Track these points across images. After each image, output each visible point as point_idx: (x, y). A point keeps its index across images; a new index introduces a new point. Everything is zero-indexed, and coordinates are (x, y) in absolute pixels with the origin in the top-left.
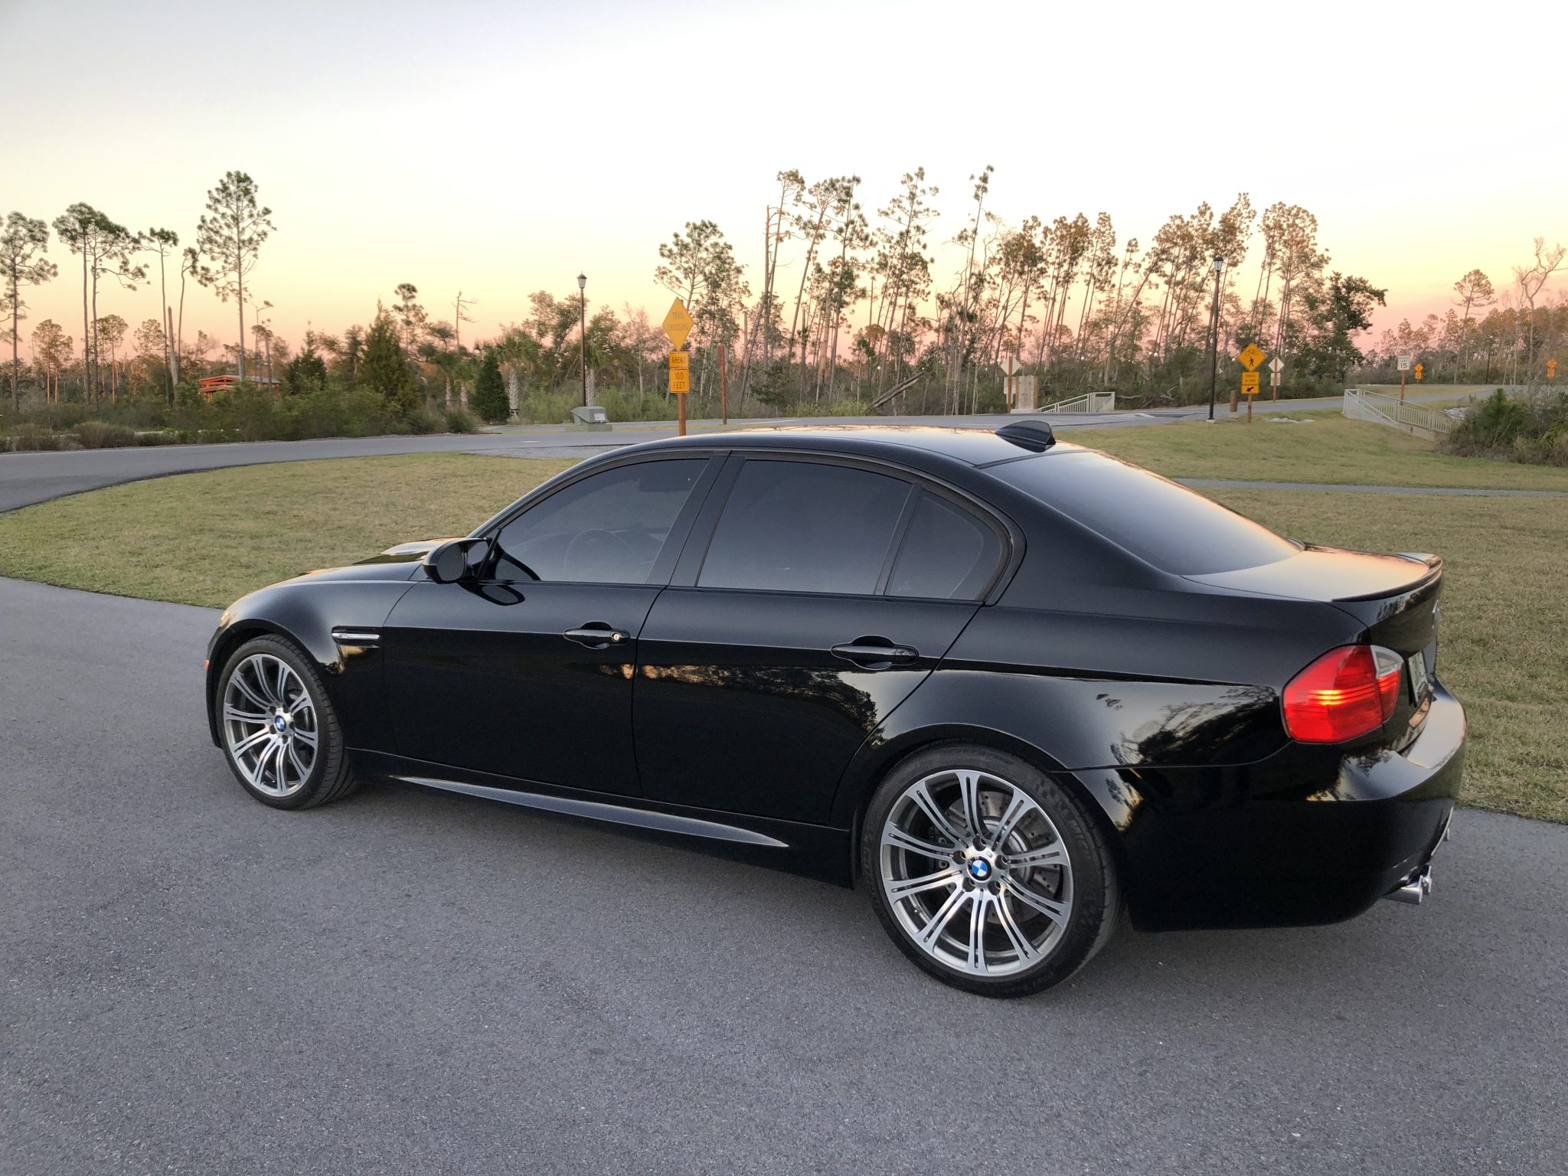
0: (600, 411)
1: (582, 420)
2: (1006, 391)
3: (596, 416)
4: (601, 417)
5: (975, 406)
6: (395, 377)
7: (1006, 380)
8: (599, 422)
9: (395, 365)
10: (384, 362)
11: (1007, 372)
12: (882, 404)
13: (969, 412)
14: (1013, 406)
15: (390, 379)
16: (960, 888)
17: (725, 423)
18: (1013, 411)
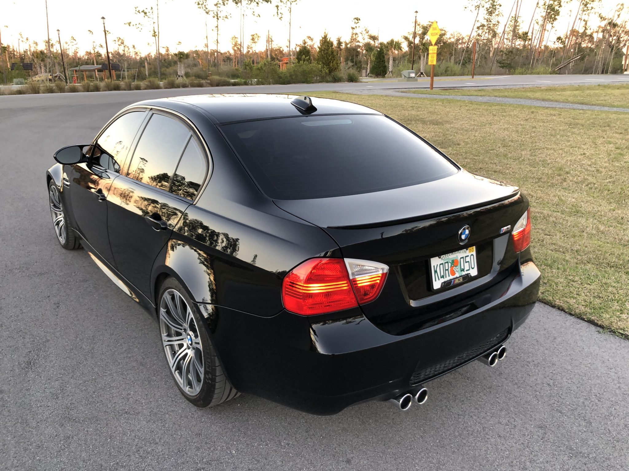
0: (413, 73)
1: (405, 76)
2: (623, 63)
3: (411, 74)
4: (413, 75)
5: (610, 69)
6: (330, 58)
7: (624, 57)
8: (412, 77)
9: (330, 53)
10: (326, 51)
11: (625, 53)
12: (560, 68)
13: (607, 73)
14: (626, 70)
15: (328, 59)
16: (185, 346)
17: (473, 77)
18: (625, 73)
